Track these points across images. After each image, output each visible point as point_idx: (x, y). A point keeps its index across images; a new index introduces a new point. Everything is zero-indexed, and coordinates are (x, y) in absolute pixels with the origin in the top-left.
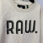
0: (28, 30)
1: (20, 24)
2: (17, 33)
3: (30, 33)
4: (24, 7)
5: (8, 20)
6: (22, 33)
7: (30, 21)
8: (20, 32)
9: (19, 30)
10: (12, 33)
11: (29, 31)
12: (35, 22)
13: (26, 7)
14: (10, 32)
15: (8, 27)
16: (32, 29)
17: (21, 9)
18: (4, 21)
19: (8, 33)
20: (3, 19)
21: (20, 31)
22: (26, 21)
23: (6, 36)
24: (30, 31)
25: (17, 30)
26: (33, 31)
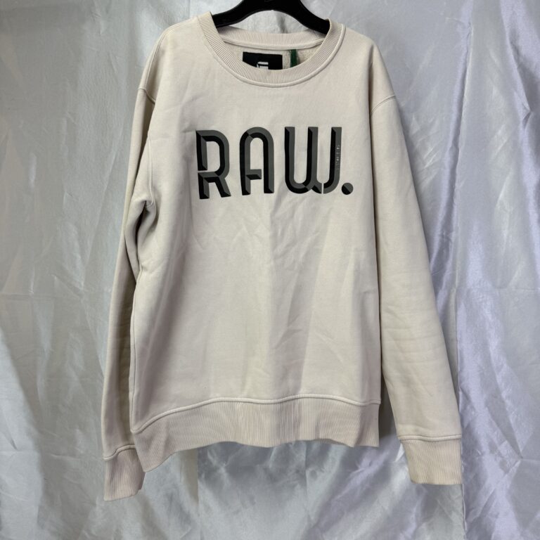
0: (300, 176)
1: (256, 145)
2: (245, 191)
3: (311, 192)
4: (274, 62)
5: (202, 127)
6: (268, 189)
7: (312, 134)
8: (257, 185)
9: (255, 176)
10: (224, 193)
11: (306, 183)
12: (335, 134)
13: (286, 60)
14: (213, 187)
15: (202, 165)
16: (323, 175)
17: (262, 70)
18: (185, 131)
19: (204, 195)
20: (182, 120)
21: (260, 178)
22: (289, 134)
23: (194, 204)
24: (311, 184)
25: (247, 176)
26: (327, 185)
